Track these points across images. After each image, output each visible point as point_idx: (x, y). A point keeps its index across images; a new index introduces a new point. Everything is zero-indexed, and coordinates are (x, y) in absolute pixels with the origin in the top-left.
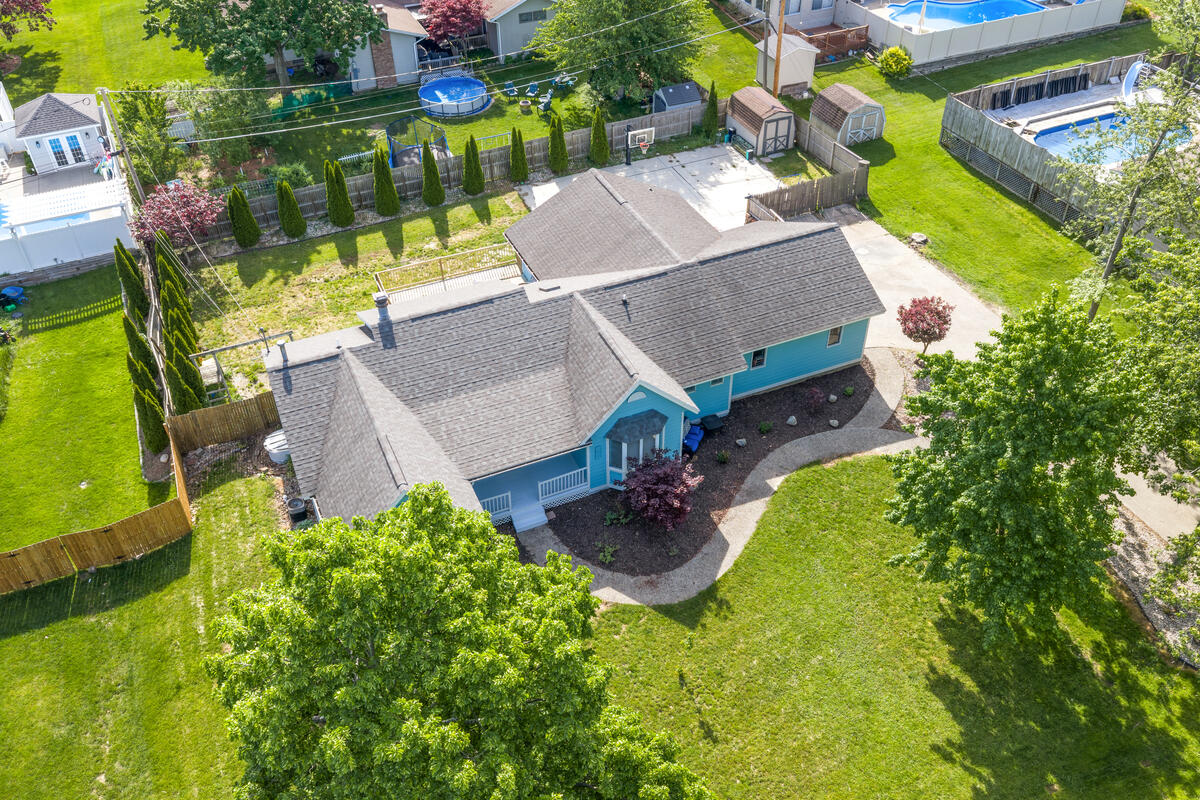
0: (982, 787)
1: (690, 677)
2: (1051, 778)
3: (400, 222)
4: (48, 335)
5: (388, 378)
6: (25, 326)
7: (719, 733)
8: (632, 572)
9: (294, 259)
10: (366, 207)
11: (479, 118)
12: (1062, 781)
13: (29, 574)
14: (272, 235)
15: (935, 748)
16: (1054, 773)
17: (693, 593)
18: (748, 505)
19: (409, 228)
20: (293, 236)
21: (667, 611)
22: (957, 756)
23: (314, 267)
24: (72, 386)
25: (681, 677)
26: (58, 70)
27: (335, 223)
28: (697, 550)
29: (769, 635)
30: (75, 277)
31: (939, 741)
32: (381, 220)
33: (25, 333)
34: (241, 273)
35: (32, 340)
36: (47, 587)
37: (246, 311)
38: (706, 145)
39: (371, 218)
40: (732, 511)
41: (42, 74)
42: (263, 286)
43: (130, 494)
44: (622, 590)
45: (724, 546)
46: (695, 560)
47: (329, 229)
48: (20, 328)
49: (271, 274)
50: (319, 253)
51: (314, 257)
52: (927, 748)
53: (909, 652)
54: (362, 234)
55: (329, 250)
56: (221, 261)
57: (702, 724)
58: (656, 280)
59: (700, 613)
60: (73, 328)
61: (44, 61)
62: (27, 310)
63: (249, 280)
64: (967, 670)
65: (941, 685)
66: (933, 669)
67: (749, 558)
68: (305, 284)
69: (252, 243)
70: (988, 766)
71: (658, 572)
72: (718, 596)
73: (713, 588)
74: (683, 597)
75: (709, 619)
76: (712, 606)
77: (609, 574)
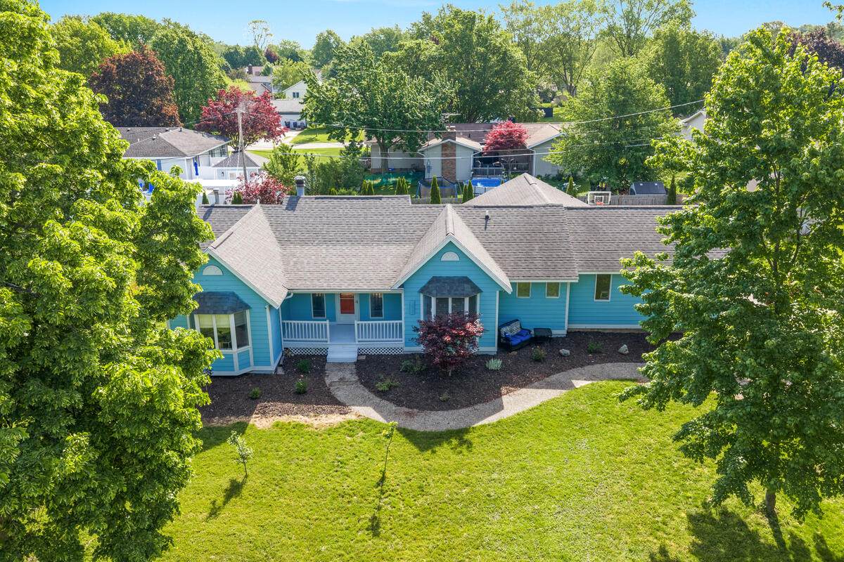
1: (391, 480)
7: (385, 531)
8: (398, 403)
17: (443, 428)
18: (543, 391)
21: (409, 434)
25: (383, 479)
28: (470, 405)
29: (495, 476)
40: (524, 390)
44: (380, 412)
45: (501, 407)
46: (462, 411)
59: (439, 444)
66: (663, 552)
67: (518, 423)
71: (422, 409)
72: (466, 437)
73: (466, 431)
74: (433, 429)
75: (444, 450)
76: (455, 442)
77: (377, 400)
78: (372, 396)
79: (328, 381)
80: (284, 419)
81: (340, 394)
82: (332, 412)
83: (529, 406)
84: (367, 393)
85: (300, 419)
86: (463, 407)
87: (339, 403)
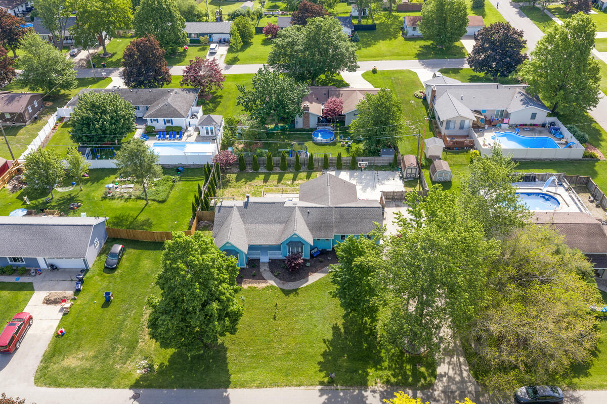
0: (328, 350)
1: (278, 305)
2: (346, 355)
3: (285, 173)
4: (184, 182)
5: (242, 215)
6: (180, 178)
7: (277, 319)
8: (280, 279)
9: (251, 178)
10: (278, 166)
11: (327, 145)
12: (348, 357)
13: (156, 238)
14: (250, 169)
15: (324, 340)
16: (347, 354)
17: (292, 288)
18: (320, 274)
19: (286, 176)
20: (255, 170)
21: (283, 290)
22: (327, 343)
23: (255, 181)
24: (184, 198)
25: (276, 305)
26: (220, 102)
27: (267, 169)
28: (300, 279)
29: (303, 304)
30: (197, 168)
31: (326, 338)
32: (280, 171)
33: (179, 181)
34: (236, 178)
35: (180, 183)
36: (159, 242)
37: (232, 189)
38: (390, 170)
39: (278, 170)
40: (315, 274)
41: (215, 103)
42: (240, 183)
43: (184, 227)
44: (275, 282)
45: (308, 281)
46: (297, 282)
47: (265, 171)
48: (179, 179)
49: (243, 180)
50: (259, 177)
51: (257, 178)
52: (321, 339)
53: (333, 319)
54: (273, 174)
55: (262, 177)
56: (233, 173)
57: (274, 315)
58: (320, 209)
59: (290, 294)
60: (191, 182)
61: (218, 98)
62: (182, 174)
63: (237, 180)
64: (344, 327)
65: (335, 328)
66: (336, 324)
67: (311, 286)
68: (250, 185)
69: (243, 170)
70: (333, 347)
71: (287, 281)
72: (297, 291)
73: (297, 289)
74: (289, 289)
75: (291, 295)
76: (294, 293)
77: (275, 278)
78: (273, 276)
79: (261, 271)
80: (251, 285)
81: (265, 275)
82: (263, 283)
83: (315, 280)
84: (272, 275)
85: (255, 285)
86: (298, 280)
87: (265, 279)
